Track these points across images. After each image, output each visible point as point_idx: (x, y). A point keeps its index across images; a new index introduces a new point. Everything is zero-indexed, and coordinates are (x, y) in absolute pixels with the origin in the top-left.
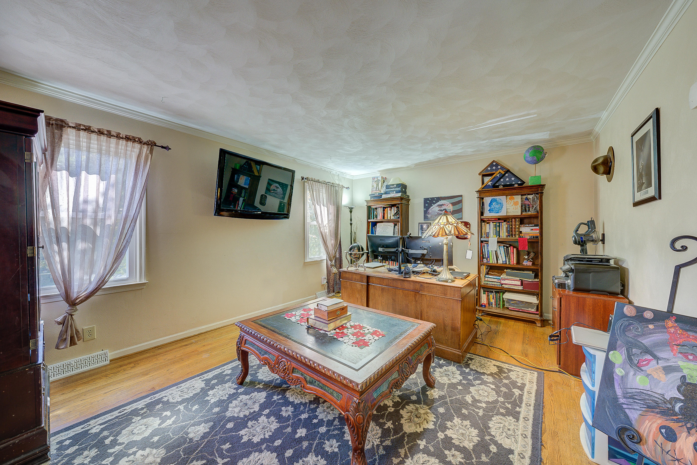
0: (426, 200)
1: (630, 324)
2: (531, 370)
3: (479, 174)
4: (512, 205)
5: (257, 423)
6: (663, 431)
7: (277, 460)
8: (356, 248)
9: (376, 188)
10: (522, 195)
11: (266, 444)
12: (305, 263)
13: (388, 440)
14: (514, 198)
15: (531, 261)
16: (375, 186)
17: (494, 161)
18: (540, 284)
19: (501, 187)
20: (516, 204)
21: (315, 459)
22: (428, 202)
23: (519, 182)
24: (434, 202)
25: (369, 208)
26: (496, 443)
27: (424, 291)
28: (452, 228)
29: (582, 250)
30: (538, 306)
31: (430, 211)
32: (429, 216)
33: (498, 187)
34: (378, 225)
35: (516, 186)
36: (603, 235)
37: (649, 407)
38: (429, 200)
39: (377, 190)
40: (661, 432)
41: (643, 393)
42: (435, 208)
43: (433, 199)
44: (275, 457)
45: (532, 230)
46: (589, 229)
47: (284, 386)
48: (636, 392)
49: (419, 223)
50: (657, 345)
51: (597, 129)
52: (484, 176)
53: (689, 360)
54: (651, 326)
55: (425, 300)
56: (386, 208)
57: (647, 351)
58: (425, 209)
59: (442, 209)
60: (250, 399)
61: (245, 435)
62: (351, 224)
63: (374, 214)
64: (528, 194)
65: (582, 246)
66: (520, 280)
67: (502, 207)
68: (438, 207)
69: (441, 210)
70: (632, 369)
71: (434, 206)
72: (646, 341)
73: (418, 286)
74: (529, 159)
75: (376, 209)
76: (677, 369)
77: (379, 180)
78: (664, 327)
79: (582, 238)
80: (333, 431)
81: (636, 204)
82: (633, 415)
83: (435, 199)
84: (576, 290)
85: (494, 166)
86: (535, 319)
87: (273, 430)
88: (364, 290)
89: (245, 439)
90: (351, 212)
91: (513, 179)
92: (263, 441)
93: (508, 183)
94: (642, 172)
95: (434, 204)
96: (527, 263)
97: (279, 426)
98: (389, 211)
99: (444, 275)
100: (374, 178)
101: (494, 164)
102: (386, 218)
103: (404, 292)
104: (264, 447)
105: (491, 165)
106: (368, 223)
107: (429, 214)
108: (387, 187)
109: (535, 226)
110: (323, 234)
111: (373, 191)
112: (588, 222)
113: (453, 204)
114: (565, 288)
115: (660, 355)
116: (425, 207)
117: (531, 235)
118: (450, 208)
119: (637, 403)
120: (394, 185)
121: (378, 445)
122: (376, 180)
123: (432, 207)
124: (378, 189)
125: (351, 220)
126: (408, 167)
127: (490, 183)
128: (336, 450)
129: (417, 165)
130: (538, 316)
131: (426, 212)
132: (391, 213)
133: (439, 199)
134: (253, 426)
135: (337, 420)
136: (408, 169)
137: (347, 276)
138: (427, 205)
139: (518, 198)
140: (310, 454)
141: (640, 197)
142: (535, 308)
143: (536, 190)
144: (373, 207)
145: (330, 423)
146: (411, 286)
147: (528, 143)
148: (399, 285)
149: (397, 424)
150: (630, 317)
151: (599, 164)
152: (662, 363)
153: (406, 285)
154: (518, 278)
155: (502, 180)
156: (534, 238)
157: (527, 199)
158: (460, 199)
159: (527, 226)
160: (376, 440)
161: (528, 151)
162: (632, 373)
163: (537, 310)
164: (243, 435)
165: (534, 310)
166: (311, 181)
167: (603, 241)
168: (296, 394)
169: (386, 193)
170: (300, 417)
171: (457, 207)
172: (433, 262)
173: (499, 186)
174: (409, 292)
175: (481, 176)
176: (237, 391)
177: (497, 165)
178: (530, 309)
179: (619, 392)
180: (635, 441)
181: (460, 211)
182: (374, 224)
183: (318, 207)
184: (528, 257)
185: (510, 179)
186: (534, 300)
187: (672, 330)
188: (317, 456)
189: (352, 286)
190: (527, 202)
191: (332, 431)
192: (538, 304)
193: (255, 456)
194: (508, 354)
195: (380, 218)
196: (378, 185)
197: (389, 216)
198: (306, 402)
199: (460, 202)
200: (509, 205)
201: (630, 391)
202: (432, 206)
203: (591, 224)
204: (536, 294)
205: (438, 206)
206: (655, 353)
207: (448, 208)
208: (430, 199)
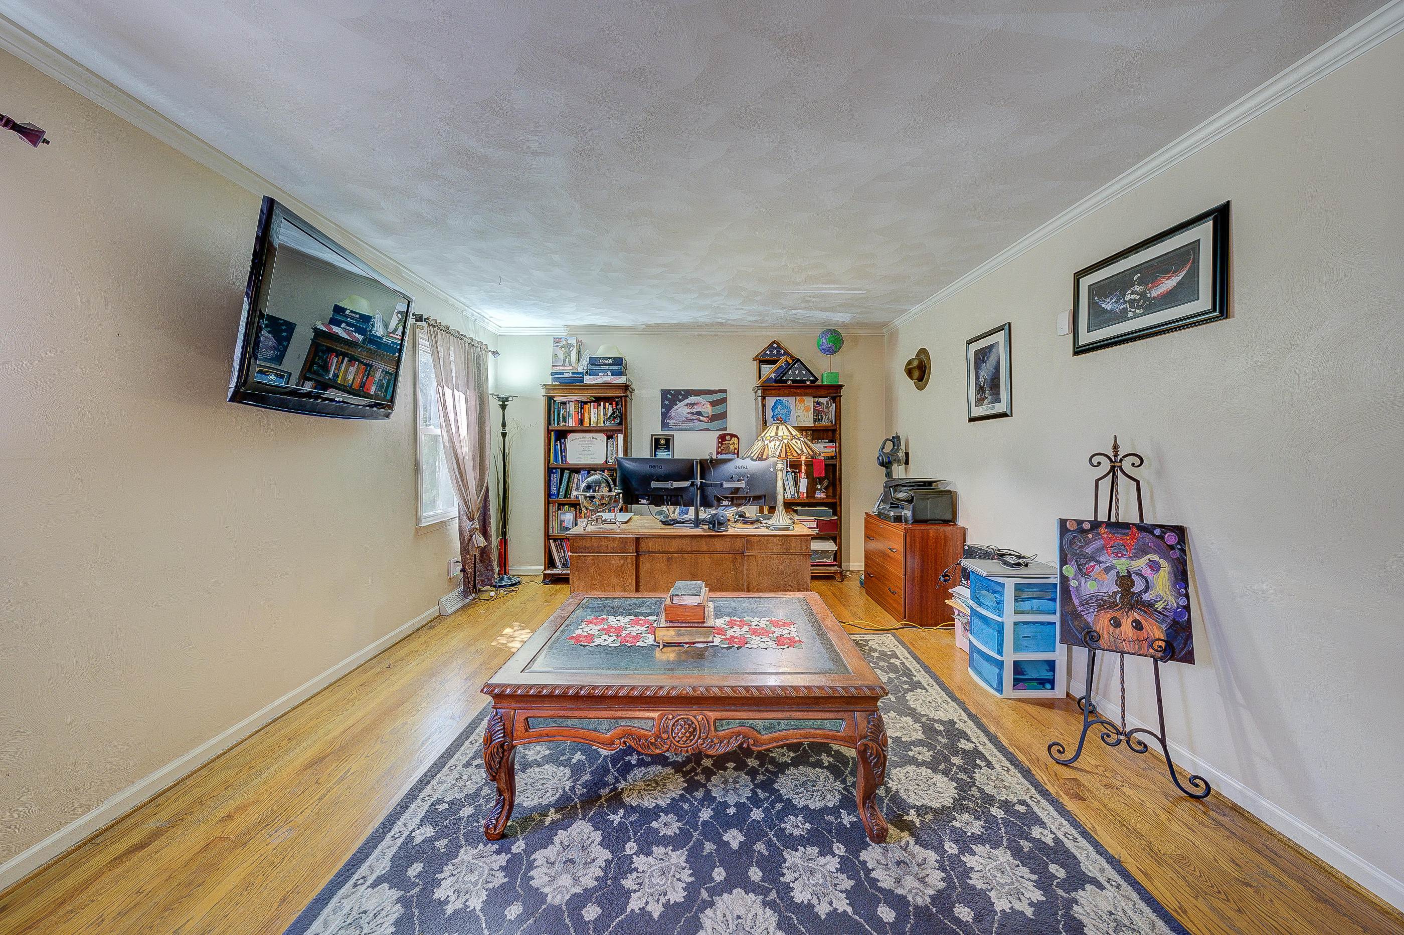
0: (665, 393)
1: (1075, 537)
2: (884, 634)
3: (754, 359)
4: (803, 412)
5: (639, 875)
6: (1112, 622)
7: (752, 895)
8: (603, 485)
9: (564, 361)
10: (814, 397)
11: (702, 890)
12: (418, 529)
13: (847, 776)
14: (804, 401)
15: (824, 492)
16: (561, 356)
17: (774, 342)
18: (839, 522)
19: (789, 383)
20: (807, 409)
21: (800, 854)
22: (669, 396)
23: (812, 379)
24: (680, 397)
25: (550, 400)
26: (939, 721)
27: (752, 550)
28: (779, 446)
29: (888, 473)
30: (835, 555)
31: (673, 414)
32: (671, 422)
33: (785, 381)
34: (571, 436)
35: (808, 383)
36: (907, 454)
37: (1100, 606)
38: (671, 394)
39: (567, 363)
40: (1111, 623)
41: (1094, 596)
42: (681, 410)
43: (678, 392)
44: (743, 893)
45: (826, 447)
46: (894, 446)
47: (604, 792)
48: (1089, 597)
49: (652, 435)
50: (1097, 551)
51: (898, 322)
52: (762, 362)
53: (1119, 557)
54: (1090, 536)
55: (754, 563)
56: (586, 403)
57: (1091, 558)
58: (664, 410)
59: (694, 411)
60: (565, 848)
61: (647, 903)
62: (504, 435)
63: (559, 414)
64: (820, 397)
65: (887, 468)
66: (816, 519)
67: (790, 413)
68: (686, 407)
69: (693, 413)
70: (1082, 578)
71: (680, 405)
72: (1089, 550)
73: (738, 544)
74: (826, 347)
75: (561, 403)
76: (1112, 568)
77: (572, 345)
78: (1099, 534)
79: (889, 457)
80: (773, 807)
81: (971, 420)
82: (1090, 618)
83: (683, 393)
84: (916, 521)
85: (775, 348)
86: (834, 573)
87: (685, 865)
88: (630, 566)
89: (656, 910)
90: (503, 407)
91: (804, 372)
92: (692, 890)
93: (798, 379)
94: (984, 385)
95: (680, 401)
96: (820, 495)
97: (686, 853)
98: (594, 411)
99: (781, 519)
100: (557, 340)
101: (775, 345)
102: (586, 423)
103: (713, 558)
104: (704, 895)
105: (771, 347)
106: (549, 432)
107: (670, 418)
108: (593, 361)
109: (830, 442)
110: (460, 457)
111: (555, 366)
112: (893, 437)
113: (713, 404)
114: (901, 521)
115: (1101, 559)
116: (663, 406)
117: (826, 454)
118: (708, 410)
119: (1091, 606)
120: (607, 359)
121: (844, 789)
122: (563, 343)
123: (675, 407)
124: (570, 362)
125: (504, 425)
126: (630, 327)
127: (773, 375)
128: (809, 826)
129: (648, 327)
130: (836, 567)
131: (665, 416)
132: (597, 415)
133: (689, 393)
134: (641, 884)
135: (758, 790)
136: (631, 331)
137: (586, 543)
138: (667, 402)
139: (809, 401)
140: (784, 853)
141: (977, 412)
142: (832, 557)
143: (835, 391)
144: (558, 400)
145: (755, 800)
146: (727, 545)
147: (824, 324)
148: (704, 546)
149: (833, 753)
150: (1073, 531)
151: (914, 368)
152: (1103, 566)
153: (717, 544)
154: (813, 518)
155: (790, 372)
156: (829, 459)
157: (818, 403)
158: (722, 395)
159: (820, 443)
160: (835, 784)
161: (823, 334)
162: (1083, 581)
163: (835, 560)
164: (644, 908)
165: (829, 561)
166: (435, 326)
167: (907, 463)
168: (646, 793)
169: (588, 373)
170: (701, 819)
171: (719, 409)
172: (749, 501)
173: (787, 380)
174: (724, 555)
175: (756, 363)
176: (508, 851)
177: (779, 347)
178: (825, 560)
179: (1076, 602)
180: (1095, 640)
181: (723, 416)
182: (562, 435)
183: (448, 392)
184: (821, 487)
185: (801, 372)
186: (830, 546)
187: (1105, 535)
188: (797, 850)
189: (598, 564)
190: (819, 408)
191: (773, 809)
192: (836, 551)
193: (708, 918)
194: (844, 623)
195: (572, 423)
196: (567, 354)
197: (594, 420)
198: (680, 795)
199: (724, 400)
200: (798, 411)
201: (1084, 598)
202: (676, 405)
203: (896, 440)
204: (834, 539)
205: (687, 405)
206: (1097, 558)
207: (703, 410)
208: (673, 392)
